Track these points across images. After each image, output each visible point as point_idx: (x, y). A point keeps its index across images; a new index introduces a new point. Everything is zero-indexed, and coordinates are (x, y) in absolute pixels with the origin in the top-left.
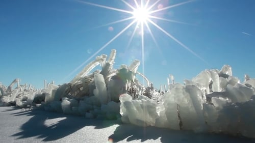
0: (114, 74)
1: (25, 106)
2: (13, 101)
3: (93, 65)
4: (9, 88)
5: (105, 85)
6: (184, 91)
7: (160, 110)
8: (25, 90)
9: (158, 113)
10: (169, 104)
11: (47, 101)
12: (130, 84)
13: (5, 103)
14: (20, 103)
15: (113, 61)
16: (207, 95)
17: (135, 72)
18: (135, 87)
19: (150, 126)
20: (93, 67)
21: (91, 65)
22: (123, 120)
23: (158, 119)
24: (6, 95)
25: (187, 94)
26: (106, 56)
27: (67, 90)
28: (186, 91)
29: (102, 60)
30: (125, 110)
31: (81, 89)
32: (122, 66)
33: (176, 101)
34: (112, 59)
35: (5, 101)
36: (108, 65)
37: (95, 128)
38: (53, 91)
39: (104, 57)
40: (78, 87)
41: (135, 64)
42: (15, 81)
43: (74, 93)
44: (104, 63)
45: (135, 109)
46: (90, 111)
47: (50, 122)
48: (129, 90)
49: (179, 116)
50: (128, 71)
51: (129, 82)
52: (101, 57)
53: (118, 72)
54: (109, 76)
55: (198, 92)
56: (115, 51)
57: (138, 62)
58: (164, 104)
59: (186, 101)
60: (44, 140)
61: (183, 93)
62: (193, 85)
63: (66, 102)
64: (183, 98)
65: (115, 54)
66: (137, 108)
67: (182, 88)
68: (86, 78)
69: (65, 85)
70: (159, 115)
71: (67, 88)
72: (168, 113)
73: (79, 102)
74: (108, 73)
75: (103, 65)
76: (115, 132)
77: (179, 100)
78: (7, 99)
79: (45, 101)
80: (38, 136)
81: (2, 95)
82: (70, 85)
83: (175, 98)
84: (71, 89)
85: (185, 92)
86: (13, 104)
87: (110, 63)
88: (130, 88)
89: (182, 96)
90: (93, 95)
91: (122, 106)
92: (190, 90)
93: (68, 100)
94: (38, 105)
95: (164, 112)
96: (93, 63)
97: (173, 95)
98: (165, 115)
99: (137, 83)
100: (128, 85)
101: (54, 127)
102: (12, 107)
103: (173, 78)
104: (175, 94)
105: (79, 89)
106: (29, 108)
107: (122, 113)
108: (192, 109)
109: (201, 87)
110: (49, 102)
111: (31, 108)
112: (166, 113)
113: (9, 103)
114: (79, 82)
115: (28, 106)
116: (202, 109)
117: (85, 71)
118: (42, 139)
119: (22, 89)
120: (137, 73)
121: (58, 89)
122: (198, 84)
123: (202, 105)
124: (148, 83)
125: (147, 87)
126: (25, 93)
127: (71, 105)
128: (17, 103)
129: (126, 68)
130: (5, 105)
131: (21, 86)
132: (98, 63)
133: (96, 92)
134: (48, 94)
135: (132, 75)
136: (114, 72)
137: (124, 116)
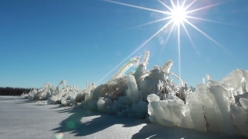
0: (147, 75)
1: (68, 105)
2: (60, 100)
3: (127, 67)
4: (57, 88)
5: (136, 85)
6: (209, 91)
7: (185, 111)
8: (70, 90)
9: (184, 113)
10: (193, 105)
11: (87, 100)
12: (162, 84)
13: (53, 101)
14: (64, 102)
15: (146, 62)
16: (235, 96)
17: (168, 72)
18: (168, 87)
19: (177, 126)
20: (127, 68)
21: (125, 67)
22: (151, 119)
23: (184, 120)
24: (55, 95)
25: (211, 95)
26: (140, 57)
27: (104, 91)
28: (211, 92)
29: (136, 61)
30: (153, 109)
31: (117, 89)
32: (154, 67)
33: (201, 102)
34: (145, 61)
35: (53, 100)
36: (141, 66)
37: (124, 126)
38: (92, 91)
39: (138, 58)
40: (114, 87)
41: (167, 64)
42: (62, 82)
43: (111, 93)
44: (138, 64)
45: (162, 109)
46: (122, 111)
47: (86, 119)
48: (161, 90)
49: (205, 117)
50: (160, 71)
51: (161, 82)
52: (135, 59)
53: (150, 73)
54: (142, 77)
55: (224, 93)
56: (149, 52)
57: (171, 62)
58: (188, 105)
59: (211, 102)
60: (75, 135)
61: (208, 94)
62: (217, 86)
63: (102, 101)
64: (208, 99)
65: (148, 55)
66: (164, 108)
67: (206, 88)
68: (121, 79)
69: (102, 86)
70: (184, 115)
71: (104, 88)
72: (193, 114)
73: (113, 102)
74: (141, 74)
75: (136, 67)
76: (140, 131)
77: (203, 101)
78: (55, 98)
79: (85, 100)
80: (72, 132)
81: (52, 95)
82: (106, 85)
83: (199, 99)
84: (108, 89)
85: (209, 93)
86: (59, 102)
87: (144, 64)
88: (163, 88)
89: (206, 97)
90: (126, 95)
91: (149, 105)
92: (215, 90)
93: (104, 100)
94: (79, 104)
95: (189, 113)
96: (127, 65)
97: (197, 96)
98: (190, 116)
99: (170, 83)
100: (161, 85)
101: (87, 124)
102: (58, 105)
103: (208, 78)
104: (199, 95)
105: (115, 89)
106: (71, 106)
107: (150, 113)
108: (218, 111)
109: (228, 88)
110: (87, 101)
111: (73, 107)
112: (191, 114)
113: (57, 101)
114: (115, 83)
115: (71, 104)
116: (229, 110)
117: (120, 73)
118: (74, 134)
119: (67, 89)
120: (170, 73)
121: (96, 90)
122: (224, 84)
123: (229, 107)
124: (182, 83)
125: (181, 87)
126: (70, 92)
127: (106, 105)
128: (62, 102)
129: (159, 68)
130: (52, 103)
131: (67, 86)
132: (132, 65)
133: (128, 92)
134: (87, 94)
135: (165, 75)
136: (147, 73)
137: (151, 116)
